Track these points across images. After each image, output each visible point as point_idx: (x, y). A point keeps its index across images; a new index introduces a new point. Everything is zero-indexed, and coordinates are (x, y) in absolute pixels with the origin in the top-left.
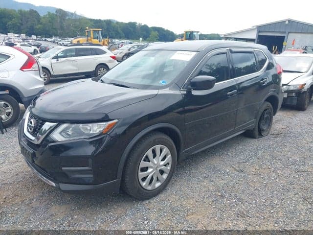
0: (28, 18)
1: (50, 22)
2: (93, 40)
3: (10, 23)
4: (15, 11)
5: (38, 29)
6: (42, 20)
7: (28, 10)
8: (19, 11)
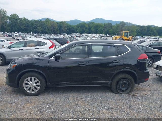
0: (107, 27)
1: (116, 28)
2: (124, 37)
3: (99, 29)
4: (102, 24)
5: (110, 32)
6: (113, 28)
7: (108, 23)
8: (104, 24)
